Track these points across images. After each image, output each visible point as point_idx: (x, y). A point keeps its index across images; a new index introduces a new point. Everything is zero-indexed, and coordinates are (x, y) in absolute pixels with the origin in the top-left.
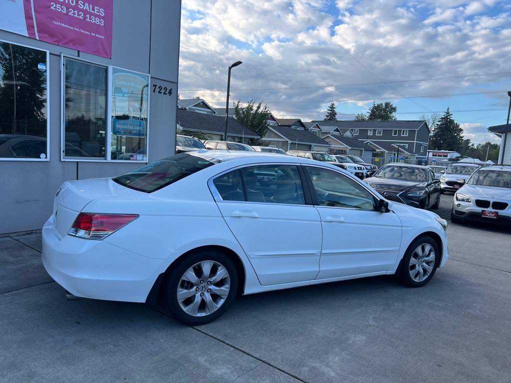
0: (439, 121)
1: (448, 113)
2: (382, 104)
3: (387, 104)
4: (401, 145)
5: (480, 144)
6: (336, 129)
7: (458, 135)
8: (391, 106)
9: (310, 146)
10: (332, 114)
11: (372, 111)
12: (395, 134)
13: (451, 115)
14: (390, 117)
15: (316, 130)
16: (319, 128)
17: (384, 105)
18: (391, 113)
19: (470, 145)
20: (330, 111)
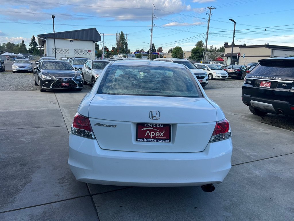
5: (4, 43)
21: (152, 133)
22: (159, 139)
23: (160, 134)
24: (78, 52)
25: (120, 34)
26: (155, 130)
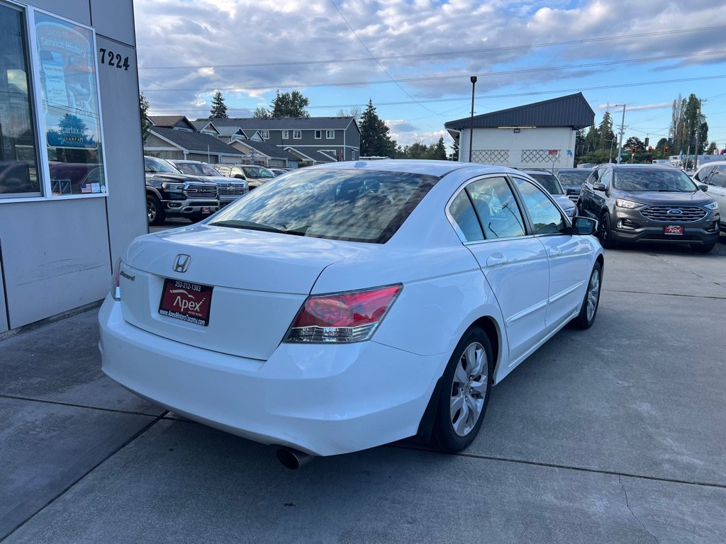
0: (362, 118)
1: (371, 107)
2: (288, 95)
3: (295, 95)
4: (328, 151)
5: (407, 146)
6: (238, 130)
7: (385, 135)
8: (300, 98)
9: (217, 156)
10: (220, 110)
11: (277, 104)
12: (318, 136)
13: (375, 109)
14: (300, 113)
15: (212, 132)
16: (215, 130)
17: (291, 96)
18: (301, 106)
19: (397, 148)
20: (216, 103)
21: (184, 301)
22: (191, 316)
23: (196, 306)
24: (531, 156)
25: (688, 100)
26: (189, 296)
